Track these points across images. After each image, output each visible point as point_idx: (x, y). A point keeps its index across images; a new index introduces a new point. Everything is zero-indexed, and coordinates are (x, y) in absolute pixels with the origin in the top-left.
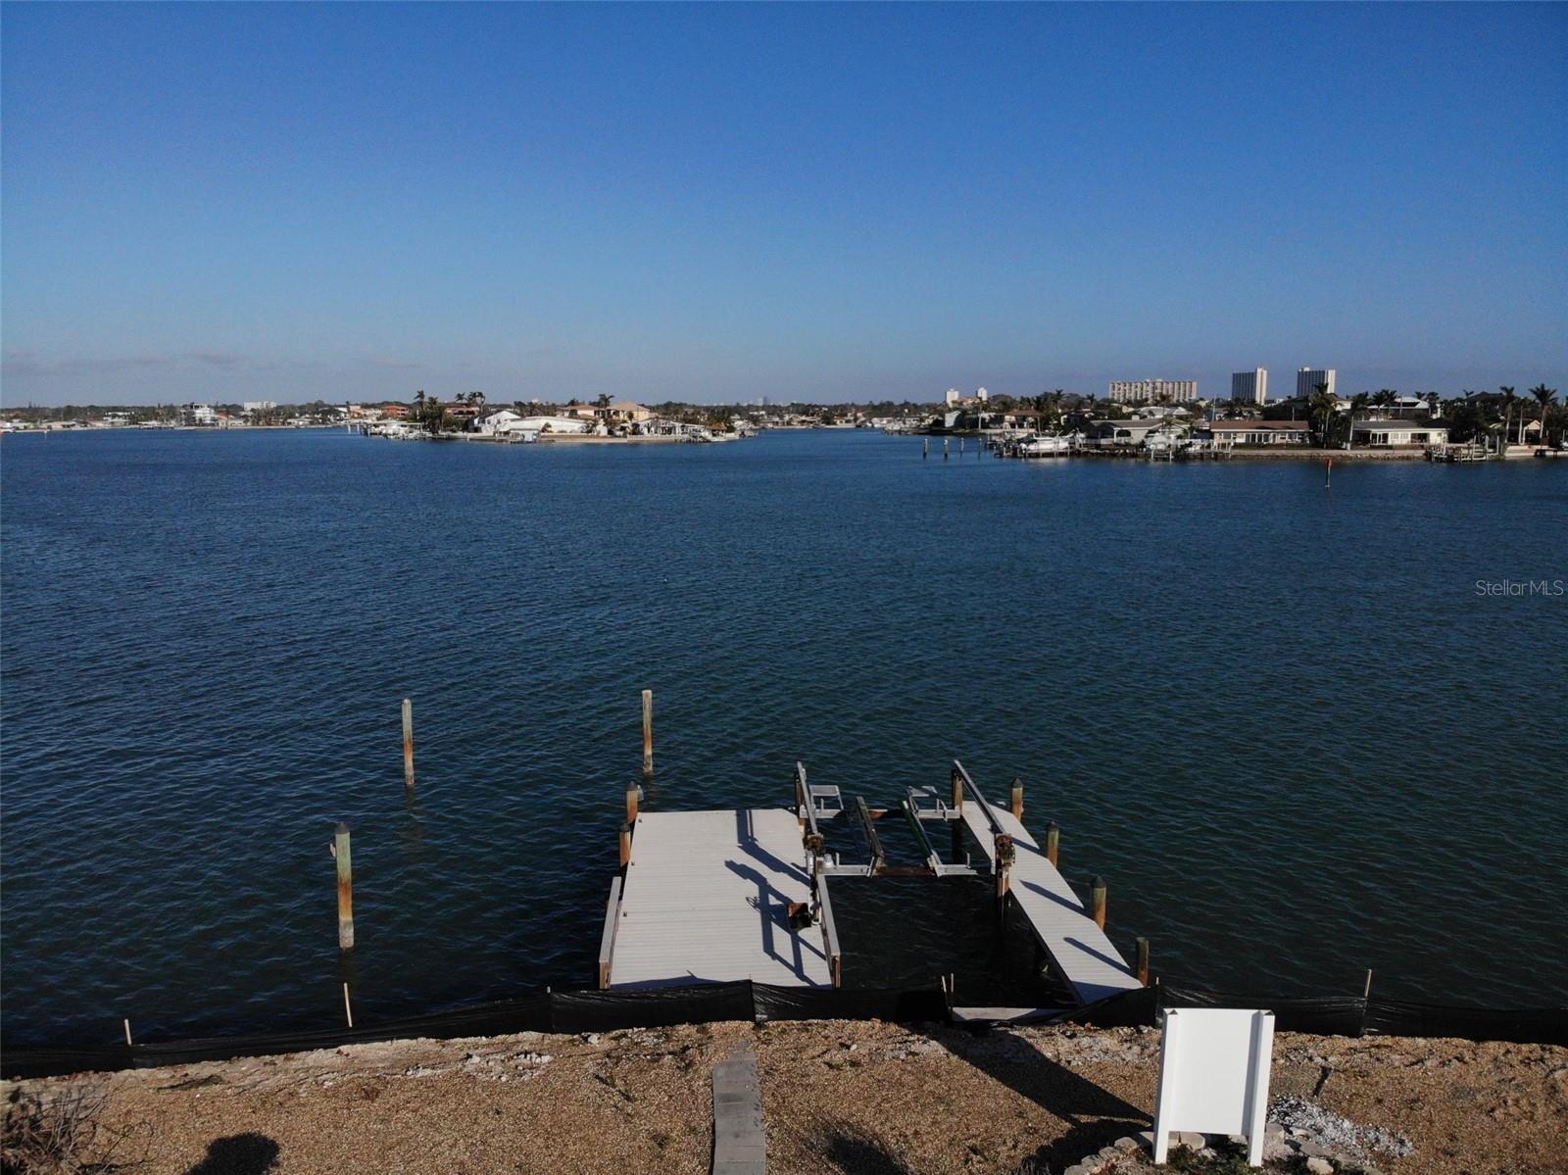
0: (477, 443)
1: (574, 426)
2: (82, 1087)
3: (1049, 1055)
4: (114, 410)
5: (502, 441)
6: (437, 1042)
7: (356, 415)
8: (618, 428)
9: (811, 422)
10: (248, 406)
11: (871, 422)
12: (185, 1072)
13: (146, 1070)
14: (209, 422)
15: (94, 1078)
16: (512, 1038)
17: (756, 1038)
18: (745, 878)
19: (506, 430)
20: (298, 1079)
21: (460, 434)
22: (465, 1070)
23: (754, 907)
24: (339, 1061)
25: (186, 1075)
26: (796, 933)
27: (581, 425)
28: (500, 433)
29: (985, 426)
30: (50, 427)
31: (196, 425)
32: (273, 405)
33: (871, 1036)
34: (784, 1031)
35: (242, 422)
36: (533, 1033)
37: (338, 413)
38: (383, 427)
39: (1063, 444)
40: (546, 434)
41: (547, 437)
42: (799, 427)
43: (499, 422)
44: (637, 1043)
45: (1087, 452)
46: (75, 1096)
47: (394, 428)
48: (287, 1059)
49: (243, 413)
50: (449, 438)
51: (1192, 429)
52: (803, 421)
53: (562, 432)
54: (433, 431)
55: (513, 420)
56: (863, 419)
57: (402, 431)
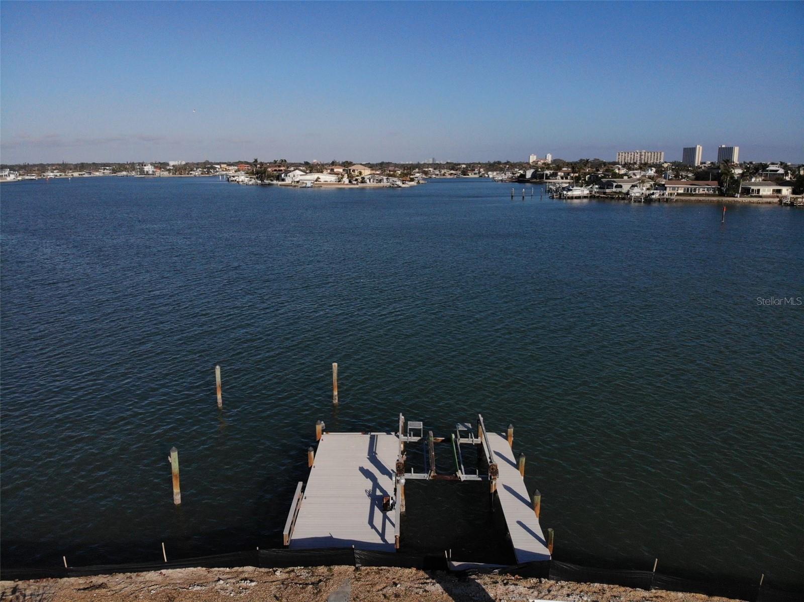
0: (283, 187)
1: (332, 178)
2: (45, 586)
3: (492, 595)
4: (105, 165)
5: (295, 186)
6: (206, 570)
7: (224, 170)
8: (354, 179)
9: (455, 174)
10: (172, 163)
11: (487, 174)
12: (91, 580)
13: (73, 578)
14: (151, 173)
15: (51, 581)
16: (240, 569)
17: (354, 576)
18: (367, 478)
19: (297, 180)
20: (140, 588)
21: (275, 182)
22: (216, 588)
23: (368, 496)
24: (160, 578)
25: (92, 582)
26: (386, 513)
27: (335, 178)
28: (295, 182)
29: (547, 178)
30: (72, 175)
31: (145, 174)
32: (184, 163)
33: (409, 578)
34: (368, 573)
35: (167, 173)
36: (251, 567)
37: (215, 168)
38: (237, 177)
39: (586, 192)
40: (318, 182)
41: (319, 184)
42: (449, 177)
43: (294, 176)
44: (298, 576)
45: (599, 196)
46: (41, 592)
47: (242, 178)
48: (138, 575)
49: (168, 168)
50: (269, 185)
51: (655, 184)
52: (452, 174)
53: (325, 181)
54: (262, 181)
55: (301, 175)
56: (483, 172)
57: (246, 180)
